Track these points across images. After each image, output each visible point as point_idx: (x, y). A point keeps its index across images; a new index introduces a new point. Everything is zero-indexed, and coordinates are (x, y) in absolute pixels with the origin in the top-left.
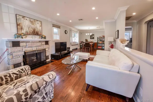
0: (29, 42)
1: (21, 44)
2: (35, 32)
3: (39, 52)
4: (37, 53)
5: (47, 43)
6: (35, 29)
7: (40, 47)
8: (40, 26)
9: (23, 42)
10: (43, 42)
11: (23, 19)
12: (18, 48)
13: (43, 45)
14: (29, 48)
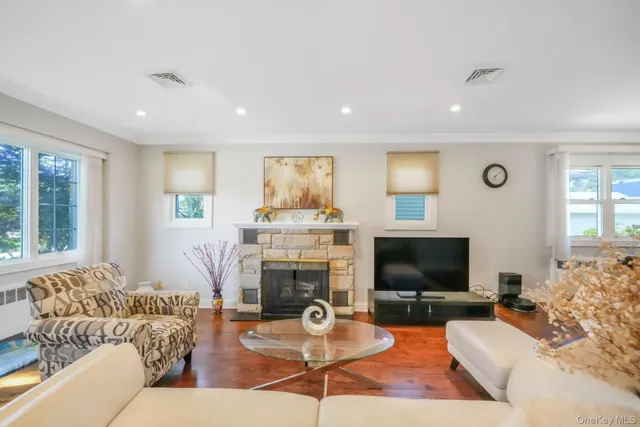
0: (280, 232)
1: (261, 238)
2: (307, 200)
3: (307, 267)
4: (295, 271)
5: (341, 237)
6: (308, 189)
7: (311, 252)
8: (328, 175)
9: (264, 232)
10: (325, 232)
11: (277, 166)
12: (253, 246)
13: (323, 244)
14: (277, 251)
